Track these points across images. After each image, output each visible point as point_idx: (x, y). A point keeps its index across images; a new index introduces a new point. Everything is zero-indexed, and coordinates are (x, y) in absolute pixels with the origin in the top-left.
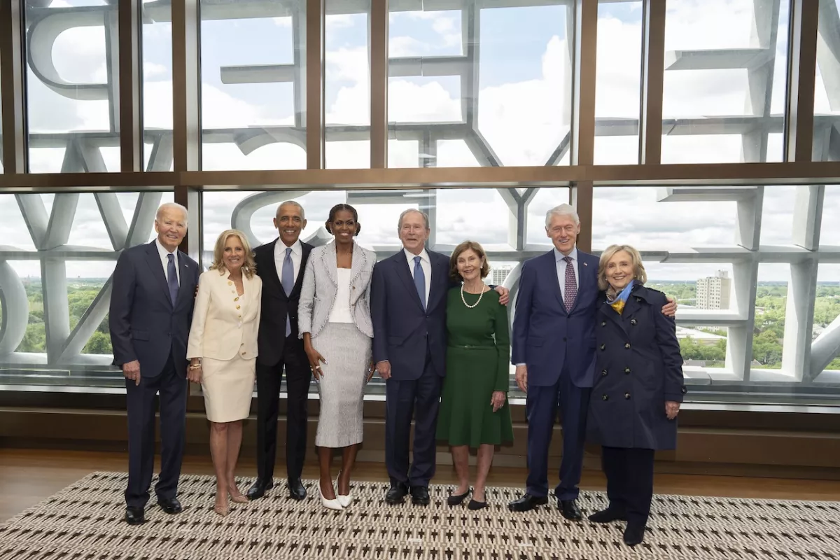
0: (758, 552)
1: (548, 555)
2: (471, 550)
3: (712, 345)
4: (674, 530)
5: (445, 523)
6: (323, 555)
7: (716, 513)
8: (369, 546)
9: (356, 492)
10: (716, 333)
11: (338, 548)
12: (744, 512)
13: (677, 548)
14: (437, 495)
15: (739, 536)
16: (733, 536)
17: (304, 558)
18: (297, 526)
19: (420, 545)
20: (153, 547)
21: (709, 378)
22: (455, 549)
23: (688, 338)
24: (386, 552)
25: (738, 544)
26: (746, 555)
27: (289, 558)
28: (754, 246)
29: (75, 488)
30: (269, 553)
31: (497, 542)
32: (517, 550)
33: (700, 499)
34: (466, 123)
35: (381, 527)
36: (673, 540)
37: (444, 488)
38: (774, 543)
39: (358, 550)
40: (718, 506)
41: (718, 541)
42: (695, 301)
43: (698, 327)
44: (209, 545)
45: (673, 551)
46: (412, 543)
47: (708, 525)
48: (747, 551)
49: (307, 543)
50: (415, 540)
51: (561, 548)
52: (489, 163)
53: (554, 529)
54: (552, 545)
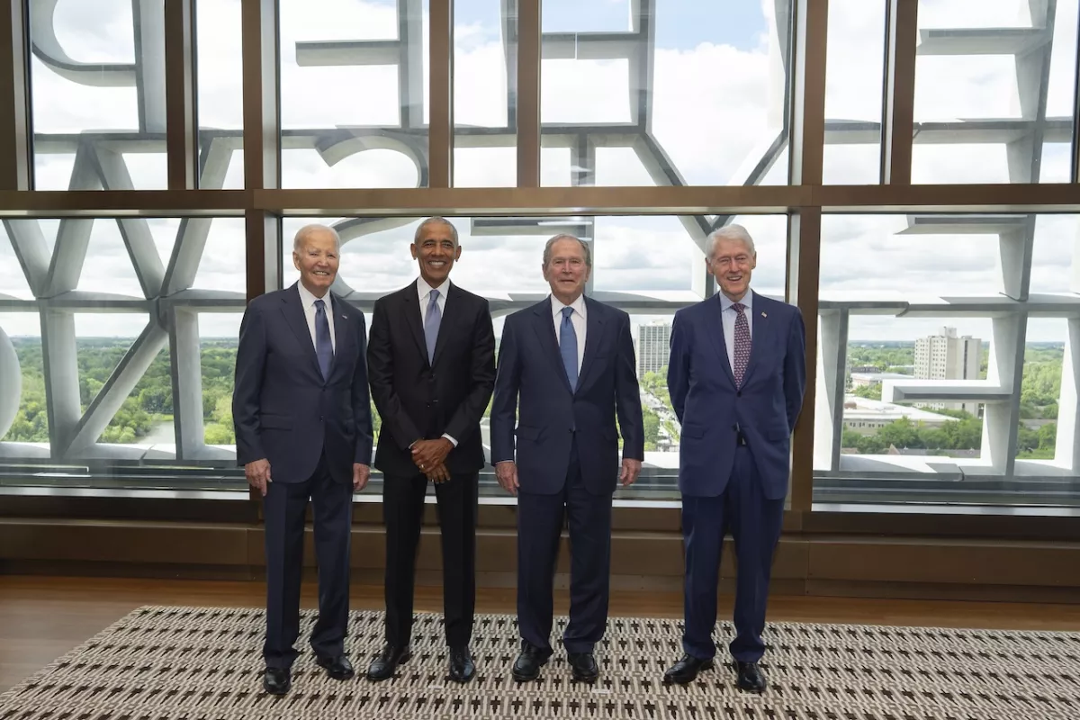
0: (1053, 700)
1: (781, 708)
2: (678, 703)
3: (935, 428)
4: (939, 672)
5: (637, 668)
6: (481, 713)
7: (990, 650)
8: (541, 700)
9: (509, 629)
10: (940, 412)
11: (499, 703)
12: (1027, 649)
13: (948, 696)
14: (618, 632)
15: (1026, 679)
16: (1017, 680)
17: (457, 717)
18: (439, 675)
19: (609, 698)
20: (247, 705)
21: (960, 472)
22: (656, 702)
23: (905, 419)
24: (565, 708)
25: (1025, 691)
26: (1038, 703)
27: (436, 717)
28: (1022, 295)
29: (121, 629)
30: (407, 712)
31: (710, 692)
32: (740, 703)
33: (968, 632)
34: (636, 124)
35: (552, 674)
36: (941, 686)
37: (626, 621)
38: (1071, 688)
39: (528, 706)
40: (992, 641)
41: (998, 685)
42: (913, 369)
43: (916, 404)
44: (323, 702)
45: (943, 700)
46: (597, 695)
47: (983, 666)
48: (1039, 699)
49: (456, 698)
50: (600, 691)
51: (796, 699)
52: (669, 180)
53: (783, 673)
54: (784, 695)
